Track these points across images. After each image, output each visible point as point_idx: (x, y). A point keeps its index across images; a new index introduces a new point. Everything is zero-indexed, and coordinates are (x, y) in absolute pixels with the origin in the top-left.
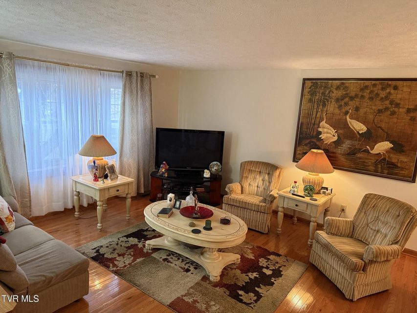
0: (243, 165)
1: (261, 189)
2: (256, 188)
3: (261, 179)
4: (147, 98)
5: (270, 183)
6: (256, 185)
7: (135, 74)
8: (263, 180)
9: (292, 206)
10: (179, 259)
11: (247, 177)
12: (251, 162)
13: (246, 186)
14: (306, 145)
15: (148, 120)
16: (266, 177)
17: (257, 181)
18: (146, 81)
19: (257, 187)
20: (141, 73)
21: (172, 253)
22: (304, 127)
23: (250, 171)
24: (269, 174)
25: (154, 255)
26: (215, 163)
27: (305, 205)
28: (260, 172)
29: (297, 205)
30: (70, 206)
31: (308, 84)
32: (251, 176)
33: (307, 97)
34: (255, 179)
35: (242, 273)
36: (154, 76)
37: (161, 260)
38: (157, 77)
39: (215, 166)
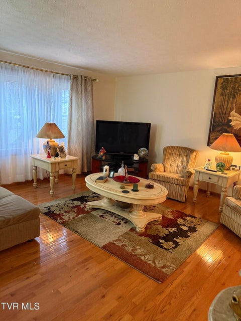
0: (166, 149)
1: (180, 168)
2: (176, 168)
3: (180, 160)
4: (90, 98)
5: (187, 163)
6: (176, 165)
7: (80, 78)
8: (182, 161)
9: (205, 178)
10: (112, 216)
11: (168, 159)
12: (172, 147)
13: (168, 165)
14: (218, 131)
15: (90, 115)
16: (185, 159)
17: (177, 162)
18: (89, 84)
19: (177, 166)
20: (85, 77)
21: (108, 212)
22: (217, 116)
23: (171, 154)
24: (187, 156)
25: (93, 213)
26: (143, 149)
27: (217, 178)
28: (180, 155)
29: (210, 178)
30: (30, 178)
31: (221, 80)
32: (173, 158)
33: (219, 91)
34: (175, 160)
35: (163, 228)
37: (98, 216)
38: (97, 80)
39: (143, 151)
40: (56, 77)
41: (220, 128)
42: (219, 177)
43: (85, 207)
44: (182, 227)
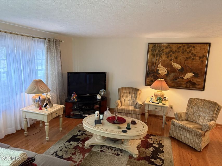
0: (119, 90)
1: (131, 102)
2: (128, 102)
3: (130, 96)
4: (59, 55)
5: (136, 98)
6: (128, 100)
7: (52, 40)
8: (132, 97)
9: (153, 108)
10: (108, 149)
11: (123, 96)
12: (124, 88)
13: (123, 101)
14: (151, 77)
15: (60, 68)
16: (133, 95)
17: (128, 98)
18: (58, 45)
19: (129, 101)
20: (56, 40)
21: (102, 146)
22: (150, 68)
23: (124, 93)
24: (134, 93)
25: (93, 149)
26: (102, 90)
27: (160, 108)
28: (129, 93)
29: (156, 108)
30: (19, 129)
31: (151, 45)
32: (125, 95)
33: (151, 52)
34: (127, 97)
35: (146, 149)
36: (61, 41)
37: (99, 152)
38: (63, 42)
39: (102, 92)
40: (34, 41)
41: (152, 75)
42: (162, 107)
43: (84, 146)
44: (154, 145)
